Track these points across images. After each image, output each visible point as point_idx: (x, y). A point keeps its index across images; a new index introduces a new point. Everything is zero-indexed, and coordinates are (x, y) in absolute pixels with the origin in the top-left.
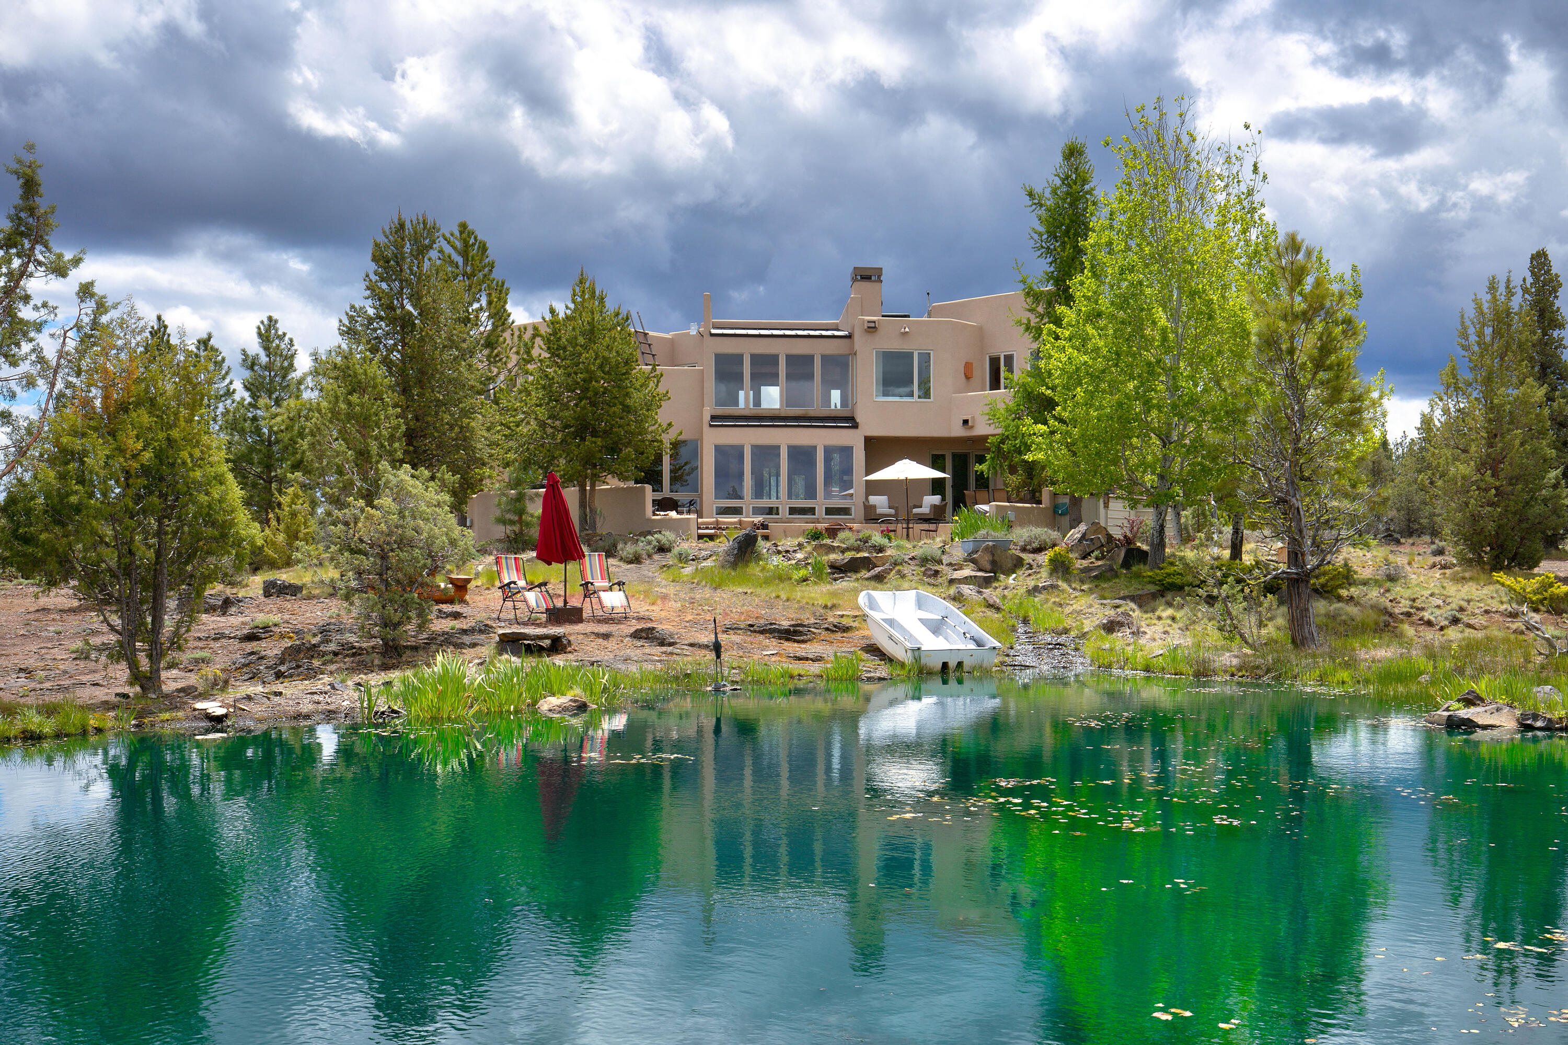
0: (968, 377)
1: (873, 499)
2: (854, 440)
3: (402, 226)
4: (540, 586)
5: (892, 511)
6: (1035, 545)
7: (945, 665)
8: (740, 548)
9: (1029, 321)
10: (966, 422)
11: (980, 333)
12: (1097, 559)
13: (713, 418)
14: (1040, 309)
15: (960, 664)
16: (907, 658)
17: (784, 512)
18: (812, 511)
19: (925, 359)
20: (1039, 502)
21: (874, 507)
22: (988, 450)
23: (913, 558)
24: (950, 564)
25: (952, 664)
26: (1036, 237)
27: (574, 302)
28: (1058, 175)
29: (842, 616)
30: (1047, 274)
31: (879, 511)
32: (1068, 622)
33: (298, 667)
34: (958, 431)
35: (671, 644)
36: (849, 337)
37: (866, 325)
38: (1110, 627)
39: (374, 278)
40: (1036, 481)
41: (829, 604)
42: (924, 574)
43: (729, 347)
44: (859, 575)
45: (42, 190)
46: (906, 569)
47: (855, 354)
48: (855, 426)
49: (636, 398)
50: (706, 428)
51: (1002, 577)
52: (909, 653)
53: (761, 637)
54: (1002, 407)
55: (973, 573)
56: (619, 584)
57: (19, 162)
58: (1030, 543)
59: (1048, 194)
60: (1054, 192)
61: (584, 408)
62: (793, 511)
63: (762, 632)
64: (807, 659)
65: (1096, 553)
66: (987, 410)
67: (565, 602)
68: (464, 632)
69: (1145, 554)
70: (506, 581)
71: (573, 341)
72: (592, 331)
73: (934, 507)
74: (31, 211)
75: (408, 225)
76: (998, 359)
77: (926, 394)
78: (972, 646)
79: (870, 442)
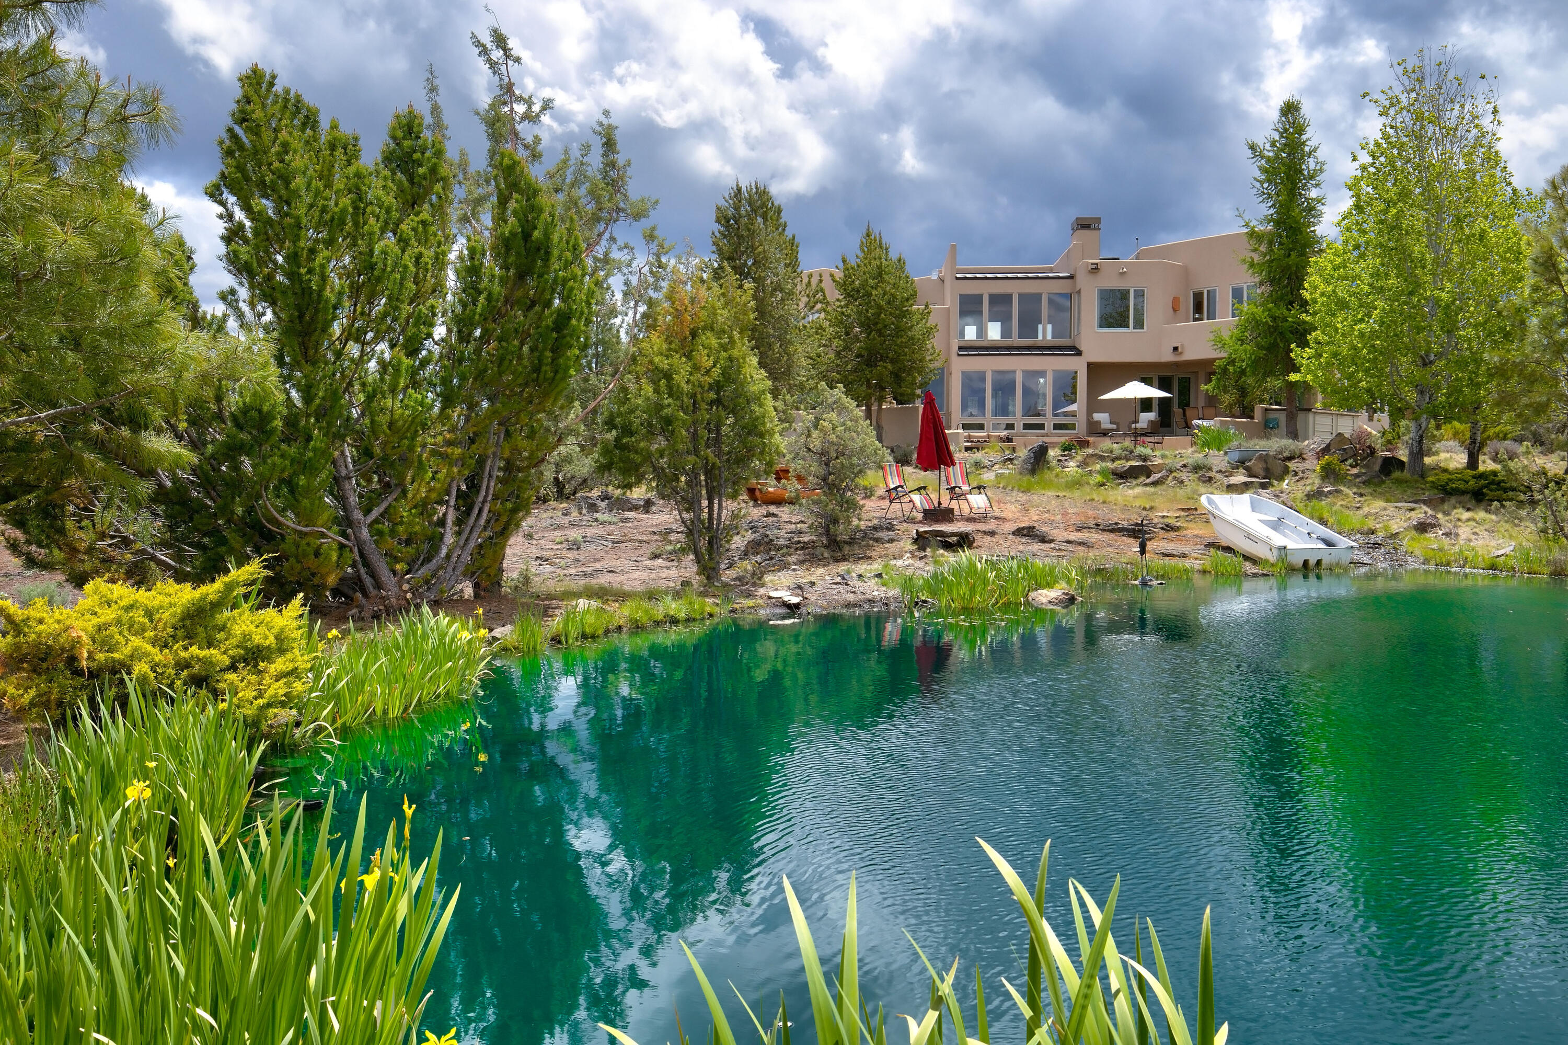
0: (1175, 310)
1: (1097, 416)
2: (1078, 365)
3: (739, 190)
4: (919, 489)
5: (1114, 426)
6: (1286, 454)
7: (1306, 563)
8: (1035, 458)
9: (1252, 258)
10: (1176, 349)
11: (1186, 274)
12: (1352, 466)
13: (960, 348)
14: (1263, 248)
15: (1319, 563)
16: (1272, 557)
17: (1019, 427)
18: (1041, 427)
19: (1140, 294)
20: (1252, 418)
21: (1099, 423)
22: (1214, 373)
23: (1184, 466)
24: (1220, 471)
25: (1312, 562)
26: (1258, 185)
27: (863, 251)
28: (1277, 130)
29: (1163, 517)
30: (1266, 216)
31: (1103, 426)
32: (1371, 524)
33: (771, 558)
34: (1167, 356)
35: (1051, 541)
36: (1071, 277)
37: (1090, 267)
38: (1422, 528)
39: (717, 234)
40: (1248, 399)
41: (1148, 506)
42: (1199, 479)
43: (971, 288)
44: (1139, 481)
45: (618, 147)
46: (1183, 476)
47: (1079, 292)
48: (1079, 353)
49: (917, 330)
50: (954, 357)
51: (1275, 483)
52: (1275, 552)
53: (1112, 535)
54: (1226, 336)
55: (1249, 479)
56: (979, 488)
57: (601, 124)
58: (1281, 453)
59: (1268, 147)
60: (1273, 144)
61: (874, 339)
62: (1027, 427)
63: (1112, 531)
64: (1173, 556)
65: (1350, 461)
66: (1212, 337)
67: (940, 503)
68: (875, 529)
69: (1402, 463)
70: (892, 486)
71: (864, 285)
72: (880, 275)
73: (1151, 423)
74: (613, 165)
75: (744, 190)
76: (1202, 294)
77: (1139, 324)
78: (1322, 546)
79: (1091, 366)
